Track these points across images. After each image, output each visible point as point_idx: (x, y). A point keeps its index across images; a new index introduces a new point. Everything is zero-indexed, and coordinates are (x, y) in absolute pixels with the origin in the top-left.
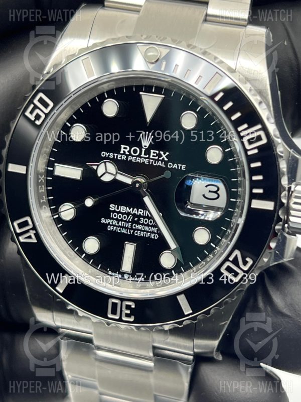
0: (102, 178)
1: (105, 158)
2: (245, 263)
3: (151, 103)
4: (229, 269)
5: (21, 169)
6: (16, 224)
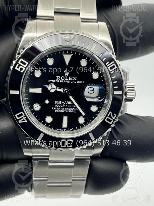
0: (51, 91)
1: (50, 83)
2: (114, 116)
3: (67, 58)
4: (108, 120)
5: (16, 92)
6: (16, 116)
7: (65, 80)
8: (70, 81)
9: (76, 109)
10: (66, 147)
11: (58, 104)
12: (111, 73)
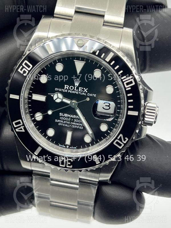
2: (125, 140)
5: (16, 97)
6: (14, 123)
8: (80, 93)
9: (83, 125)
10: (66, 167)
12: (127, 89)
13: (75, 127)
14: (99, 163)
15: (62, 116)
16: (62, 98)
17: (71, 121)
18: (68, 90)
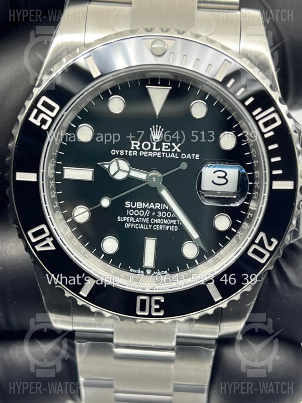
0: (115, 177)
1: (116, 156)
2: (270, 243)
3: (158, 97)
4: (255, 252)
5: (30, 177)
6: (30, 233)
7: (153, 151)
8: (165, 155)
9: (177, 223)
10: (150, 316)
11: (134, 209)
12: (266, 136)
13: (161, 228)
14: (221, 298)
15: (131, 207)
16: (127, 169)
17: (150, 217)
18: (138, 151)
